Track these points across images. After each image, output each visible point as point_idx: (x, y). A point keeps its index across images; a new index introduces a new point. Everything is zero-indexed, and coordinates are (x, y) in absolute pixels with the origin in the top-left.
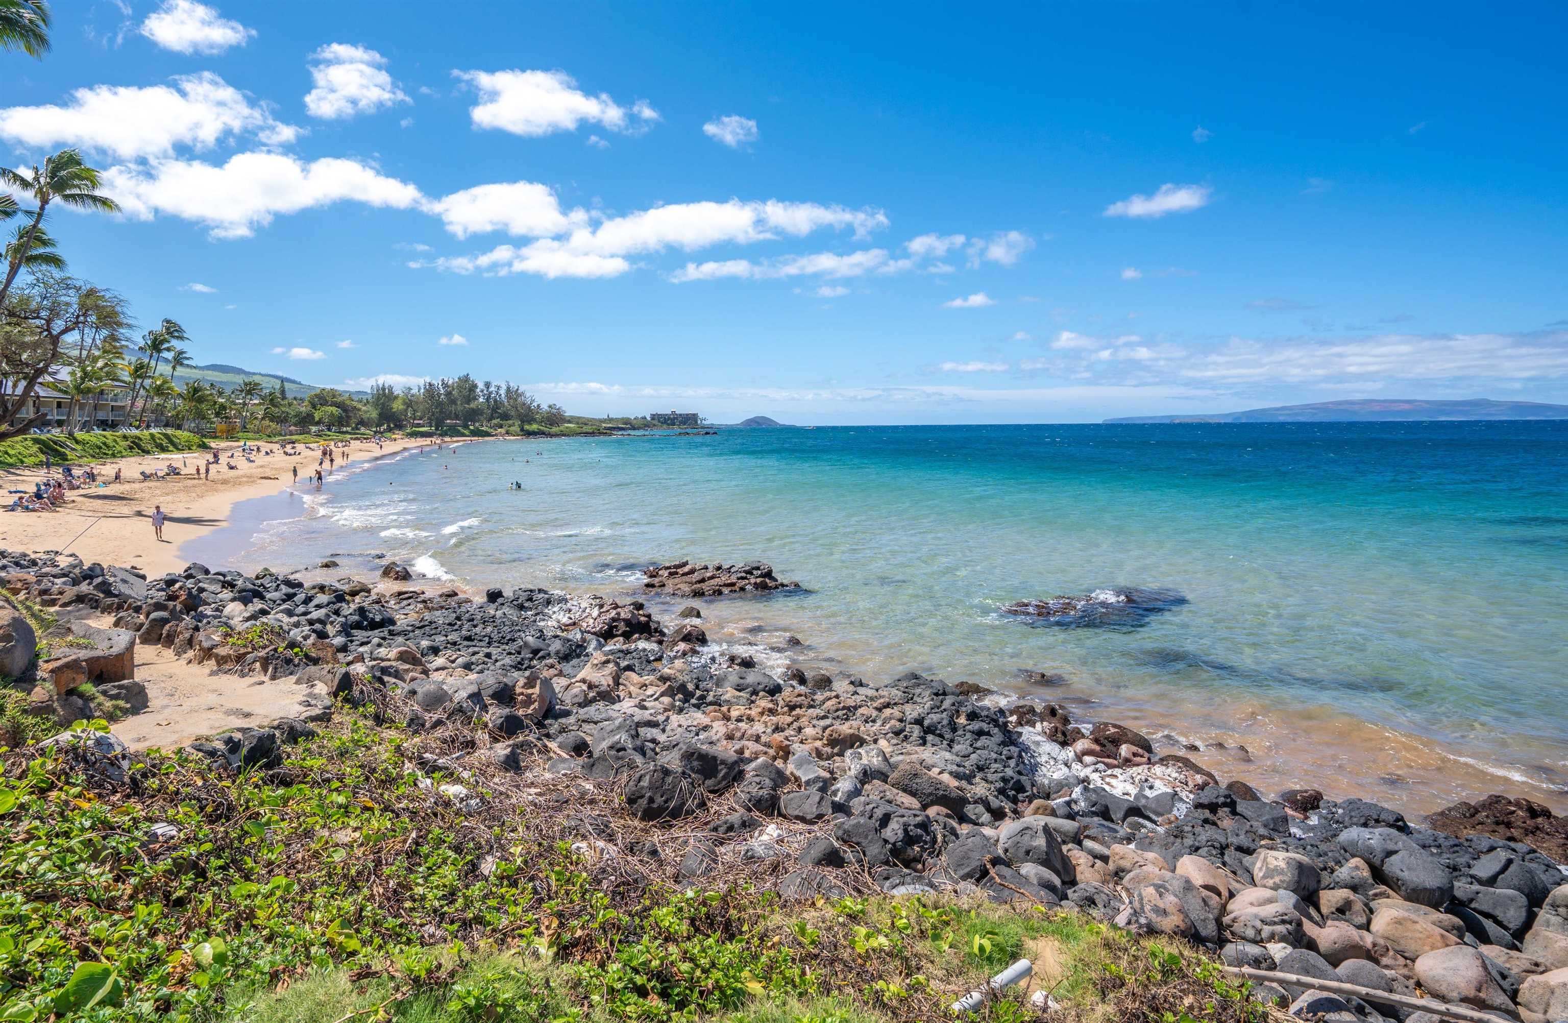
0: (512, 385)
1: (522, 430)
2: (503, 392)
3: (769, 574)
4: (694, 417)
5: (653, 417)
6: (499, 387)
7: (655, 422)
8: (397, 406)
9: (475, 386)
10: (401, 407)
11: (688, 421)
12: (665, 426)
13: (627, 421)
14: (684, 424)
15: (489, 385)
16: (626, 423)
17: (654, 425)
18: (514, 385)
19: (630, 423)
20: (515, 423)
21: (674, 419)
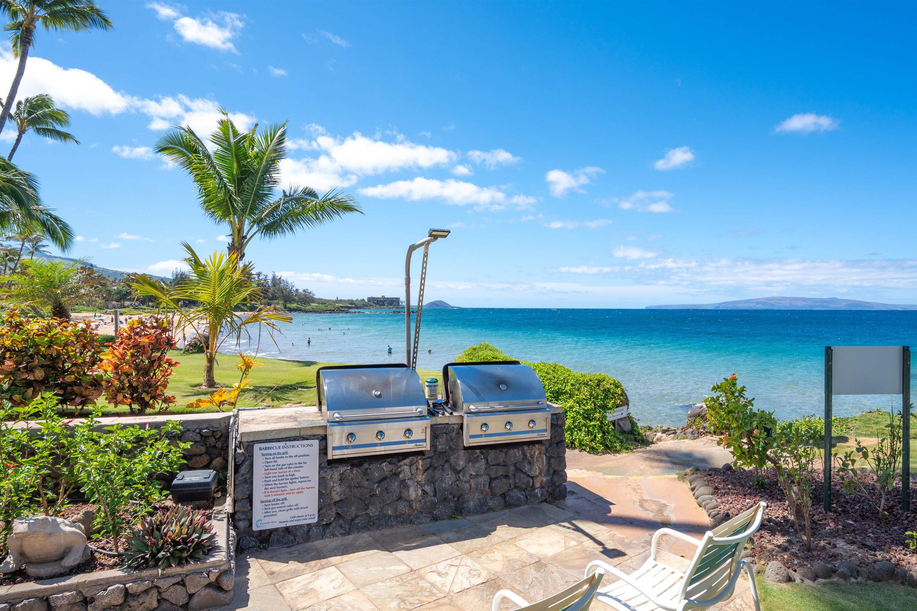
0: (276, 274)
1: (285, 307)
2: (269, 280)
4: (398, 299)
5: (370, 299)
7: (370, 303)
11: (393, 302)
12: (378, 306)
13: (351, 302)
14: (391, 305)
15: (259, 274)
16: (351, 304)
17: (371, 305)
18: (278, 275)
19: (354, 304)
20: (280, 302)
21: (384, 301)
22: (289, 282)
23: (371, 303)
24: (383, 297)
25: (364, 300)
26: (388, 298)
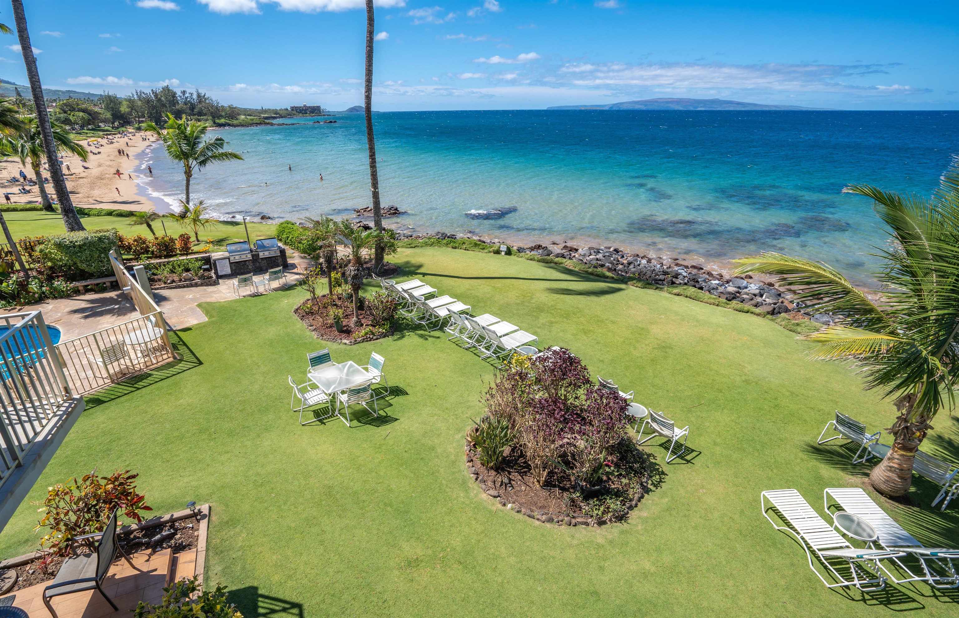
0: (200, 91)
1: (214, 123)
2: (195, 97)
3: (396, 209)
4: (318, 108)
5: (293, 108)
6: (192, 94)
8: (124, 109)
9: (175, 93)
10: (127, 110)
11: (315, 110)
12: (301, 115)
14: (313, 113)
15: (184, 92)
16: (276, 113)
17: (294, 114)
18: (202, 92)
19: (278, 114)
20: (209, 118)
21: (306, 110)
22: (214, 100)
23: (294, 112)
24: (305, 106)
25: (287, 109)
26: (310, 107)
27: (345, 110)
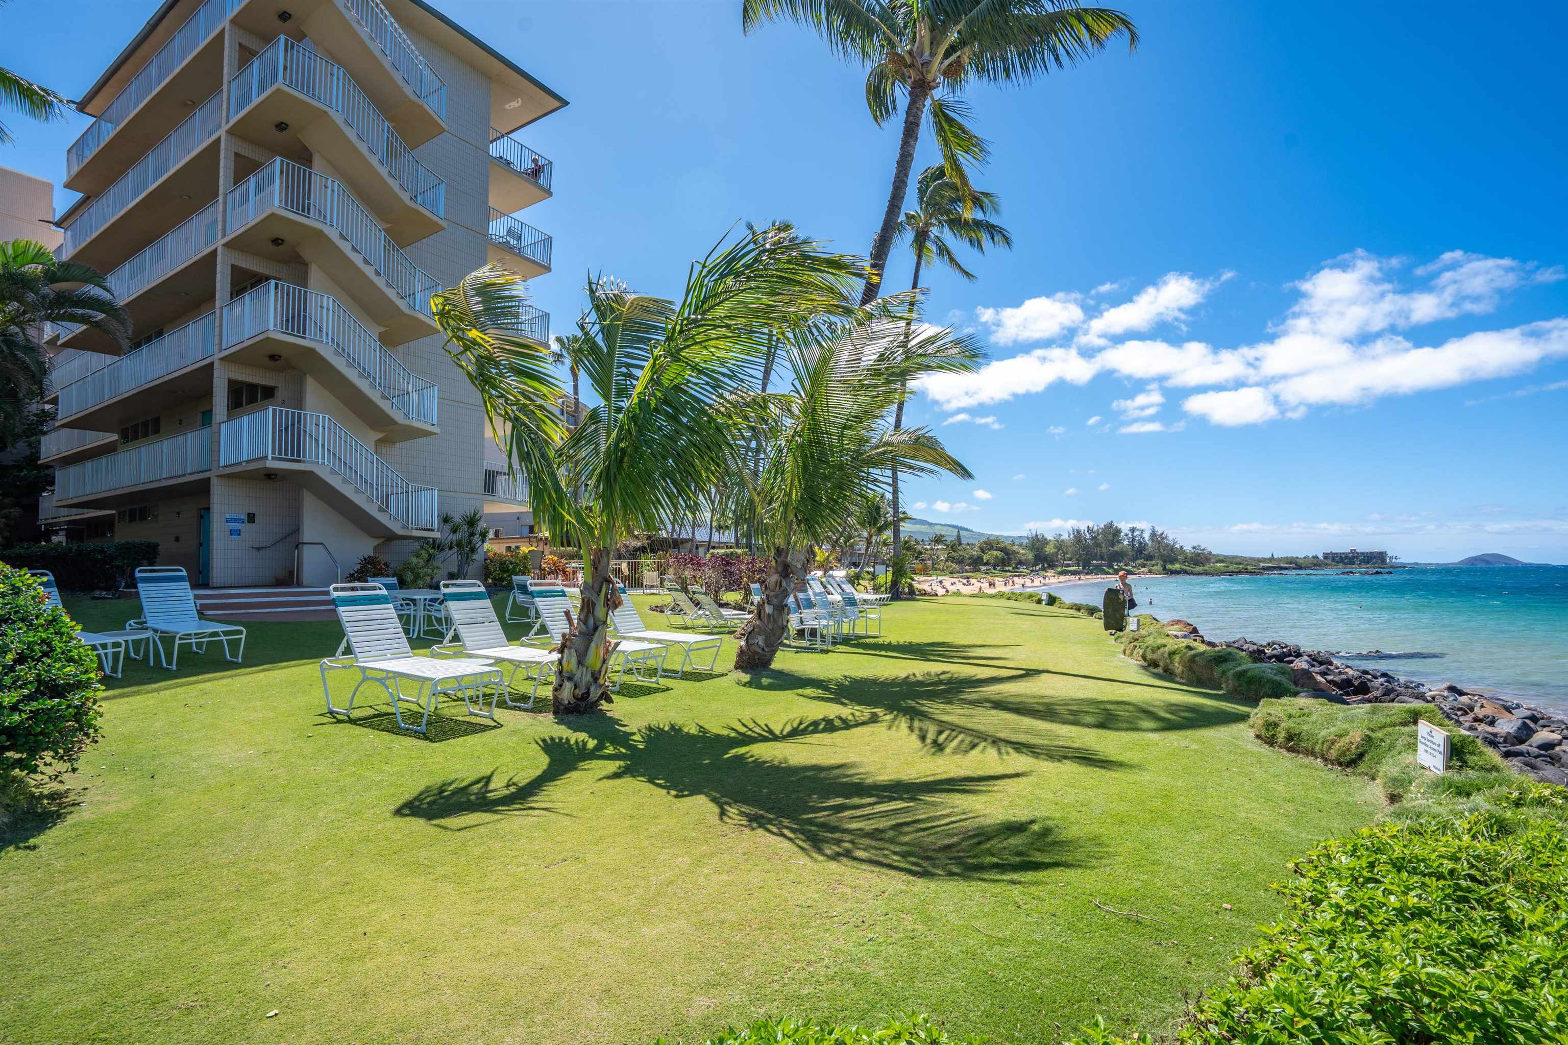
0: (1156, 529)
2: (1147, 536)
4: (1381, 555)
5: (1326, 556)
6: (1143, 532)
7: (1327, 561)
9: (1120, 531)
11: (1374, 559)
12: (1343, 565)
13: (1292, 561)
14: (1369, 564)
15: (1133, 530)
17: (1327, 564)
18: (1159, 529)
20: (1158, 563)
21: (1354, 557)
23: (1329, 561)
24: (1353, 551)
25: (1314, 557)
26: (1363, 553)
27: (1456, 561)
